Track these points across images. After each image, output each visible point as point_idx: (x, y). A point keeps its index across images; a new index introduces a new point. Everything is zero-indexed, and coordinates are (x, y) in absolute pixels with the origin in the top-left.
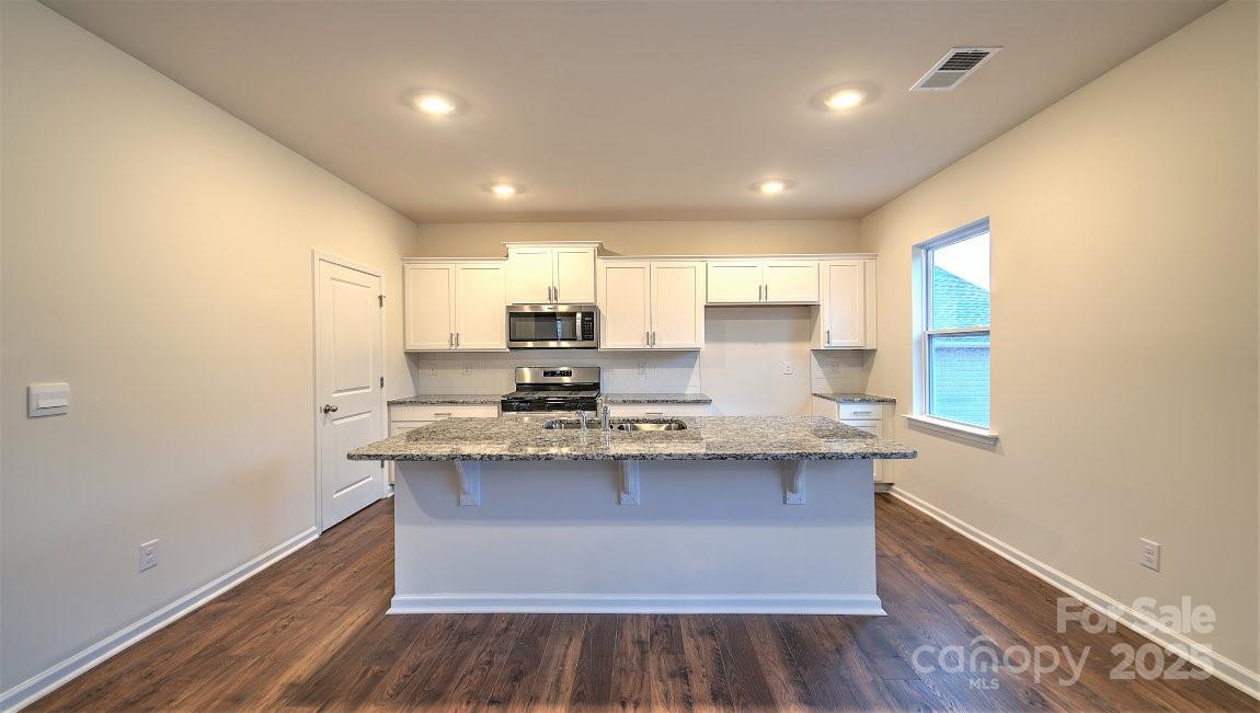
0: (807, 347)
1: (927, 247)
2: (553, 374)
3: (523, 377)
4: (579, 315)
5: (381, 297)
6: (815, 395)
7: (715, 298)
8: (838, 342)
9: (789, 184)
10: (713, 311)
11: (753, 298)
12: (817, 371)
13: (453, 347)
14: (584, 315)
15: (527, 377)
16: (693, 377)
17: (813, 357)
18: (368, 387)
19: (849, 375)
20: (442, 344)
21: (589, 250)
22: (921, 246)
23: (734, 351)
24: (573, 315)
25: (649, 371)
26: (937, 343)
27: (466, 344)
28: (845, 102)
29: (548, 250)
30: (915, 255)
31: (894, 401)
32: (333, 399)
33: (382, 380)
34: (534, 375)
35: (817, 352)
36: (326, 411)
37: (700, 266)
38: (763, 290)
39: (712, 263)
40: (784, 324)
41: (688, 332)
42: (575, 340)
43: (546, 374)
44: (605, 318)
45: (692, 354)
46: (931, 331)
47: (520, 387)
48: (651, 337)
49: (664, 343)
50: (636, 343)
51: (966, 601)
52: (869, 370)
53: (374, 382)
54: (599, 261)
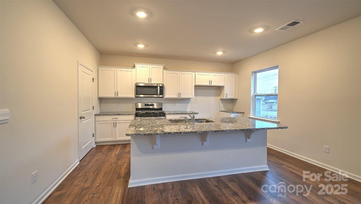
0: (219, 98)
1: (255, 72)
2: (148, 105)
3: (138, 106)
4: (159, 87)
5: (93, 79)
6: (221, 111)
7: (197, 84)
8: (229, 97)
9: (224, 52)
10: (197, 87)
11: (208, 84)
12: (221, 105)
13: (116, 96)
14: (160, 87)
15: (140, 106)
16: (189, 106)
17: (221, 101)
18: (90, 110)
19: (229, 106)
20: (112, 95)
21: (161, 67)
22: (254, 72)
23: (201, 99)
24: (157, 87)
25: (176, 104)
26: (257, 97)
27: (120, 95)
28: (259, 31)
29: (148, 66)
30: (252, 74)
31: (244, 113)
32: (82, 114)
33: (93, 107)
34: (142, 105)
35: (222, 99)
36: (81, 118)
37: (194, 74)
38: (210, 82)
39: (197, 73)
40: (213, 91)
41: (189, 93)
42: (157, 95)
43: (146, 105)
44: (166, 88)
45: (188, 99)
46: (255, 94)
47: (137, 109)
48: (179, 94)
49: (183, 96)
50: (175, 96)
51: (284, 164)
52: (235, 104)
53: (91, 108)
54: (164, 71)
